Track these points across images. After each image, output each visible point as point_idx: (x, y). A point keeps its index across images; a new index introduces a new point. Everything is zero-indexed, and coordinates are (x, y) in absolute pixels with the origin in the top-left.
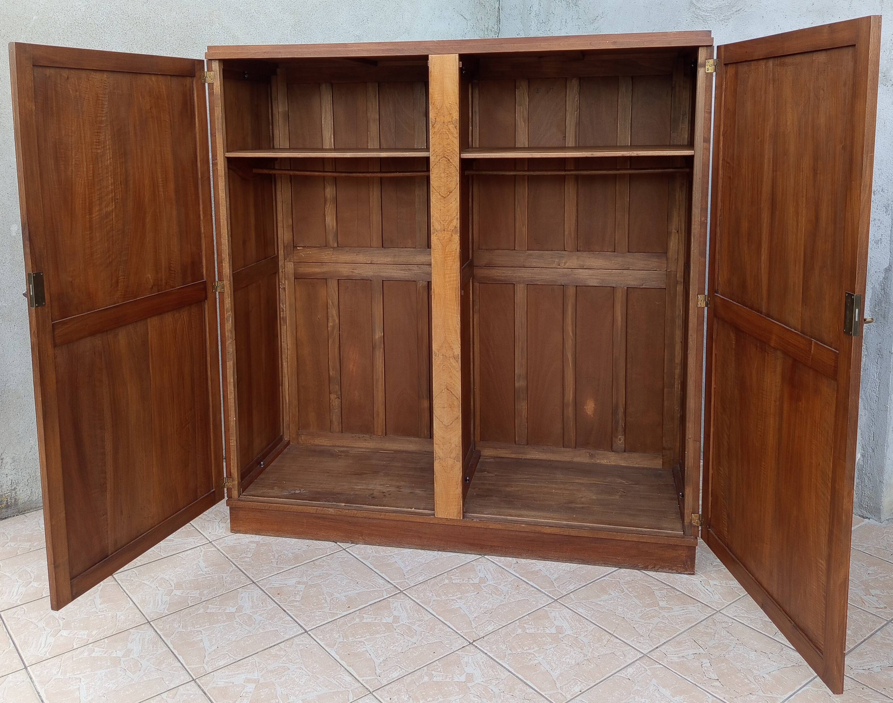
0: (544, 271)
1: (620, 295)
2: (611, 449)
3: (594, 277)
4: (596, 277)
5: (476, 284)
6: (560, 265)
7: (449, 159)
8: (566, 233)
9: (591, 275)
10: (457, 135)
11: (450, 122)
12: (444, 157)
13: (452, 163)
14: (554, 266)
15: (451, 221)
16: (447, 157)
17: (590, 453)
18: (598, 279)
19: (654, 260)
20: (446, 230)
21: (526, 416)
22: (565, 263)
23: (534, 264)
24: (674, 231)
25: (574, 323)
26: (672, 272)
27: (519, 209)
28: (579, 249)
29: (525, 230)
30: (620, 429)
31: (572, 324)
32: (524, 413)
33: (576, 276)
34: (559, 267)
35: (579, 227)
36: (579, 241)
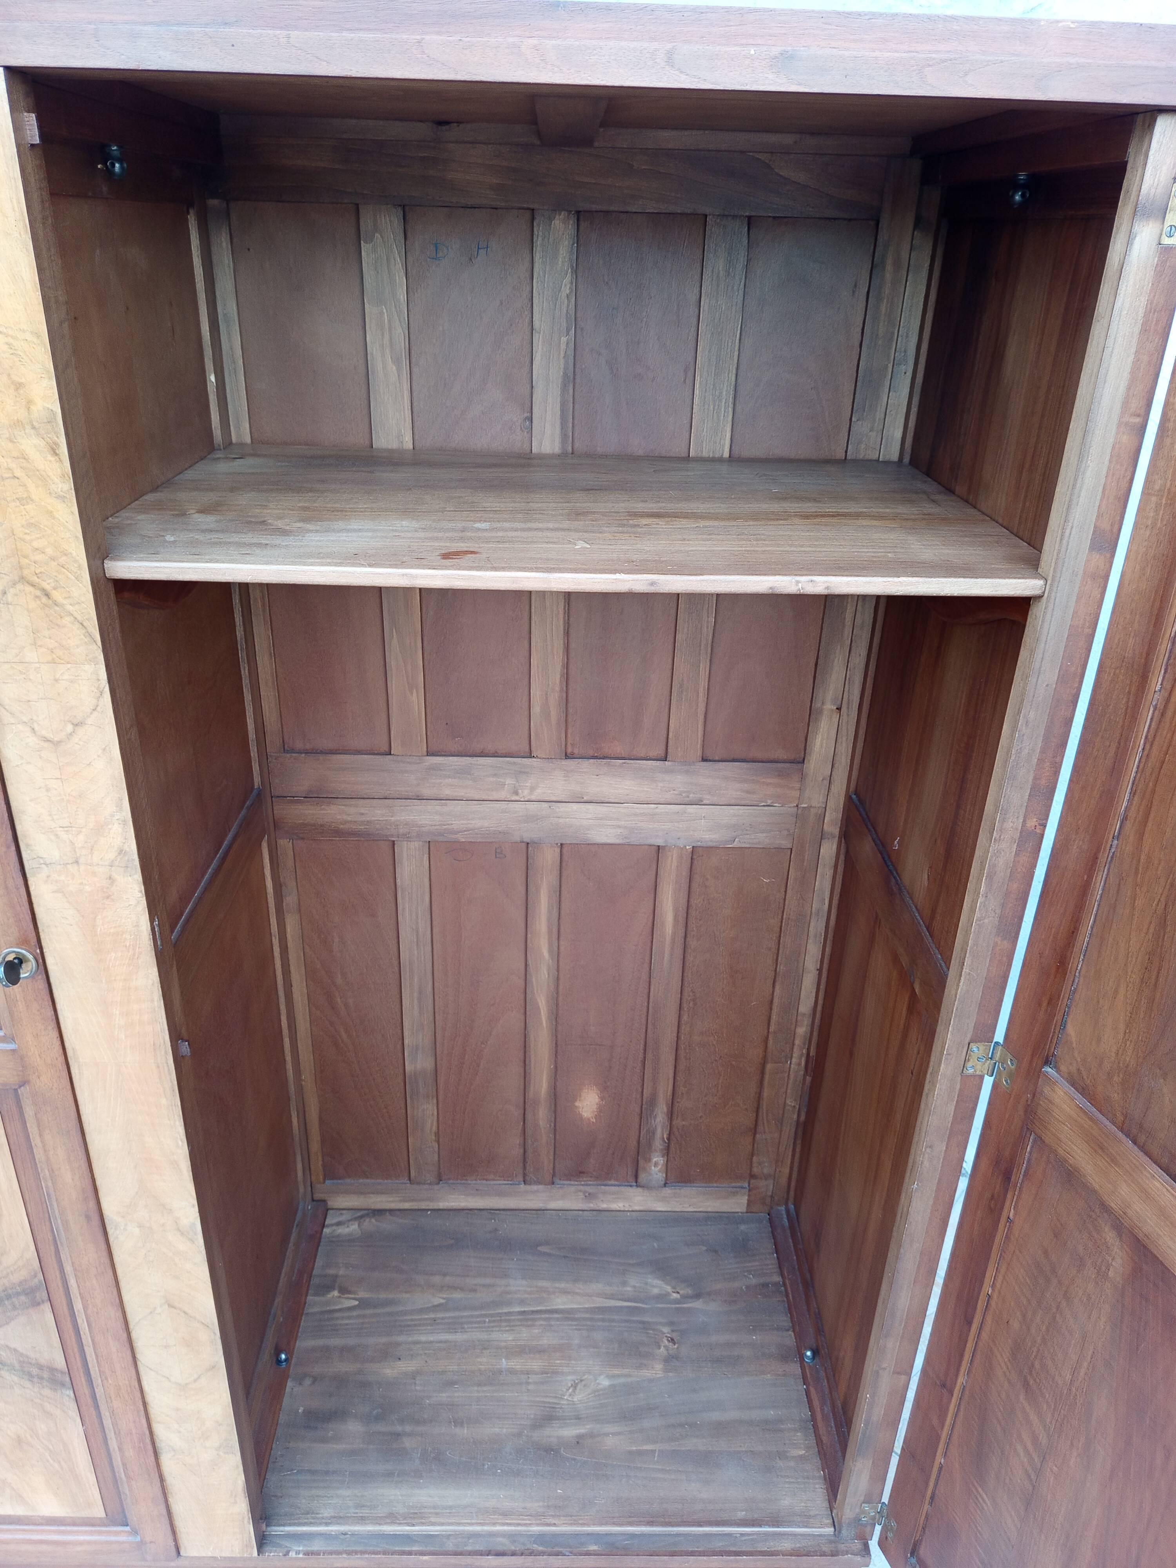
0: (474, 807)
1: (675, 864)
2: (635, 1180)
3: (609, 822)
4: (615, 823)
5: (285, 844)
6: (516, 793)
7: (48, 587)
8: (536, 709)
9: (601, 819)
10: (67, 487)
11: (18, 424)
12: (23, 579)
13: (62, 606)
14: (503, 794)
15: (100, 830)
16: (35, 579)
17: (585, 1192)
18: (619, 827)
19: (769, 781)
20: (82, 860)
21: (434, 1128)
22: (532, 789)
23: (447, 792)
24: (829, 706)
25: (555, 930)
26: (812, 810)
27: (395, 641)
28: (569, 750)
29: (416, 700)
30: (658, 1144)
31: (550, 932)
32: (430, 1124)
33: (561, 820)
34: (517, 798)
35: (570, 691)
36: (570, 731)
